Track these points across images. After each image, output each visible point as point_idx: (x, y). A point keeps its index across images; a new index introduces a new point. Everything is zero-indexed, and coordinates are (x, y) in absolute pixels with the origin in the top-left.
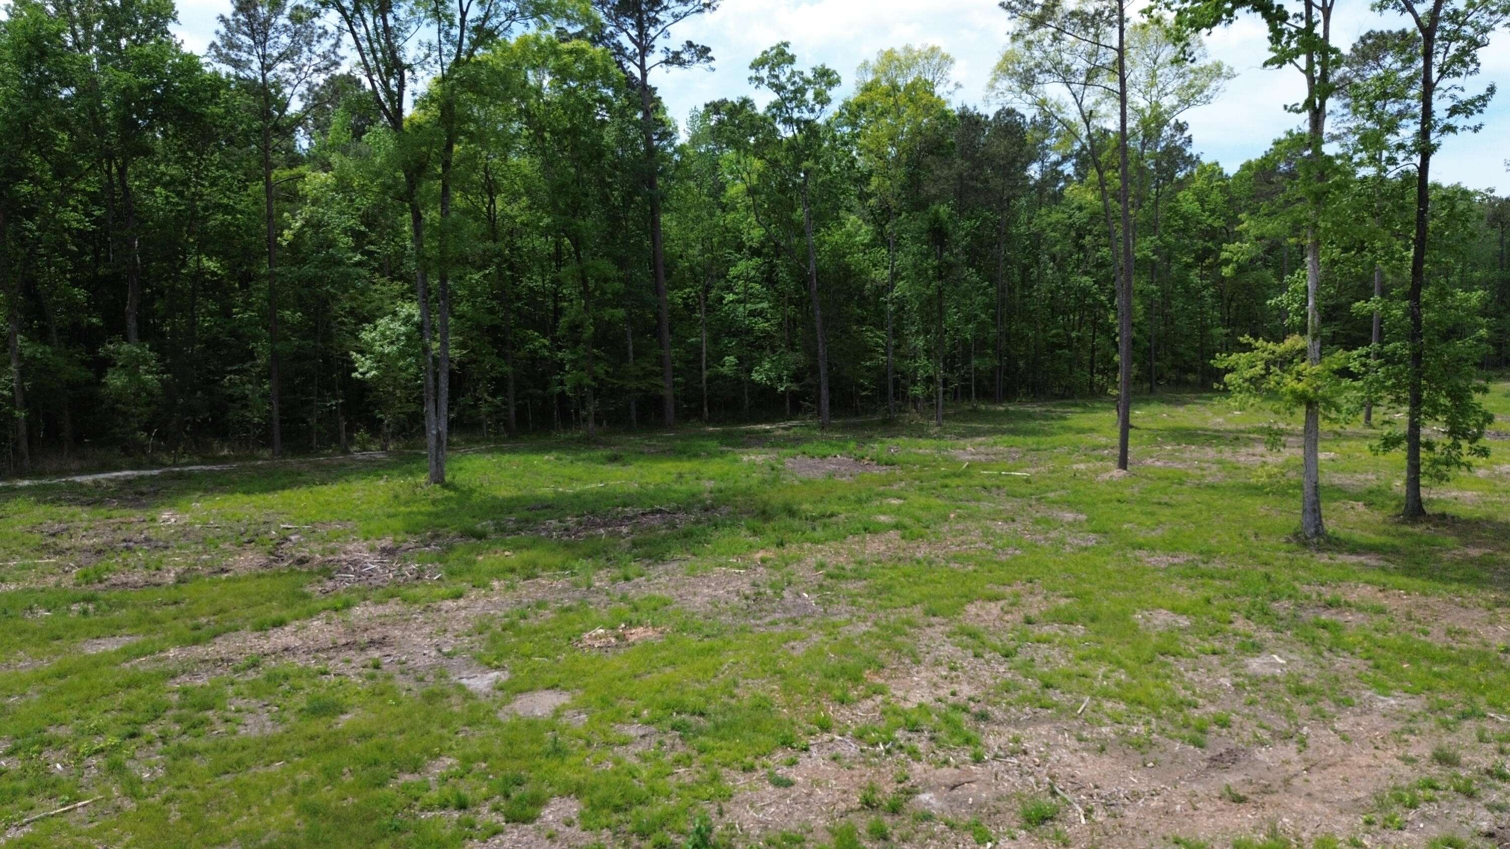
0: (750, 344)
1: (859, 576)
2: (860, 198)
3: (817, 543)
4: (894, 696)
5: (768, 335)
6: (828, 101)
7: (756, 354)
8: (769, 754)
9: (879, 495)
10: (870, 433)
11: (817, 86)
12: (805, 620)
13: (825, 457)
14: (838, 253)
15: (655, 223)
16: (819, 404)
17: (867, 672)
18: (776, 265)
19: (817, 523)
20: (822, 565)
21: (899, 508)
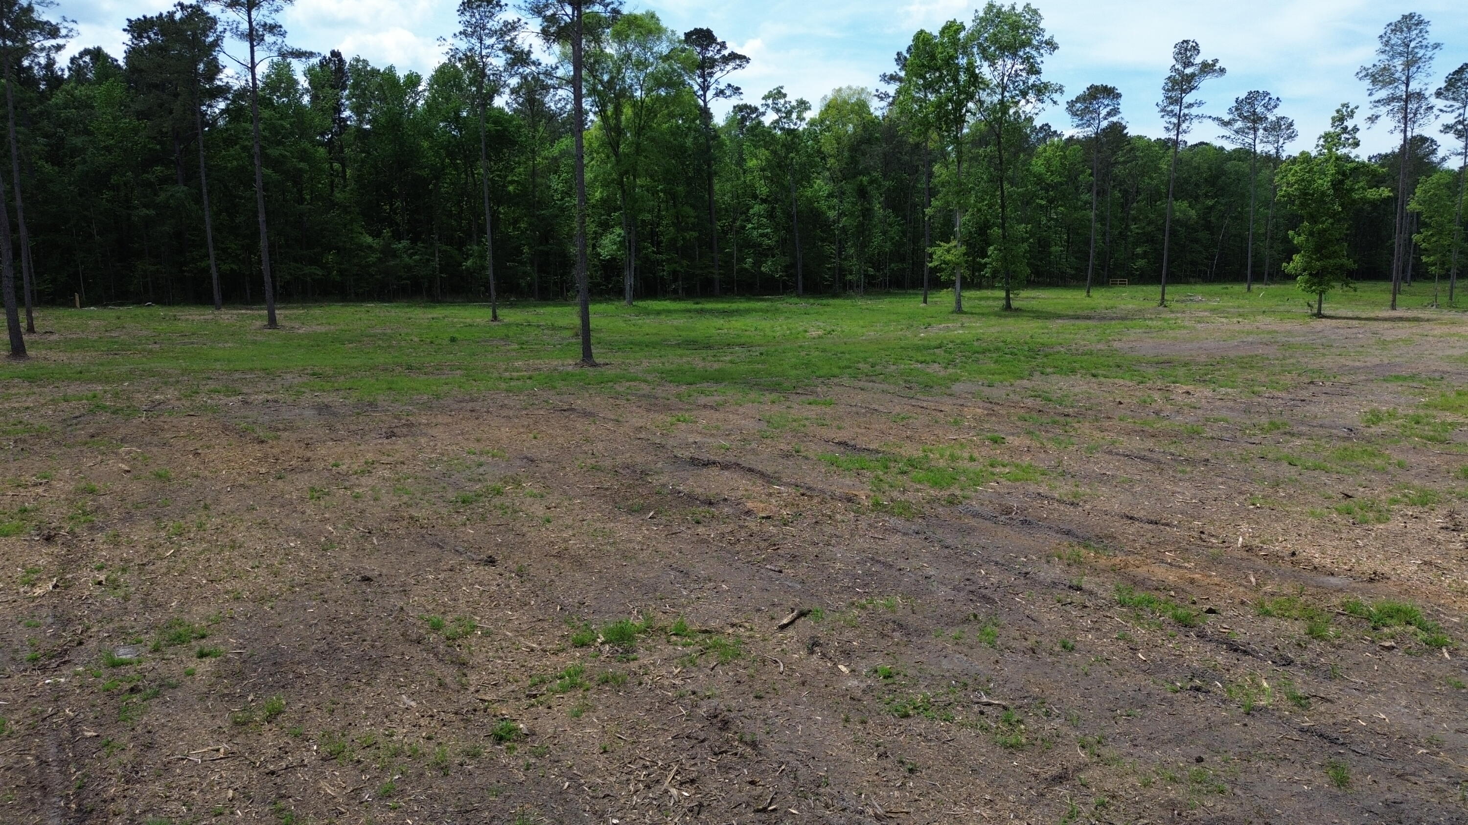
0: (760, 252)
6: (804, 119)
7: (764, 258)
11: (798, 110)
14: (810, 201)
15: (711, 185)
16: (797, 287)
18: (775, 208)
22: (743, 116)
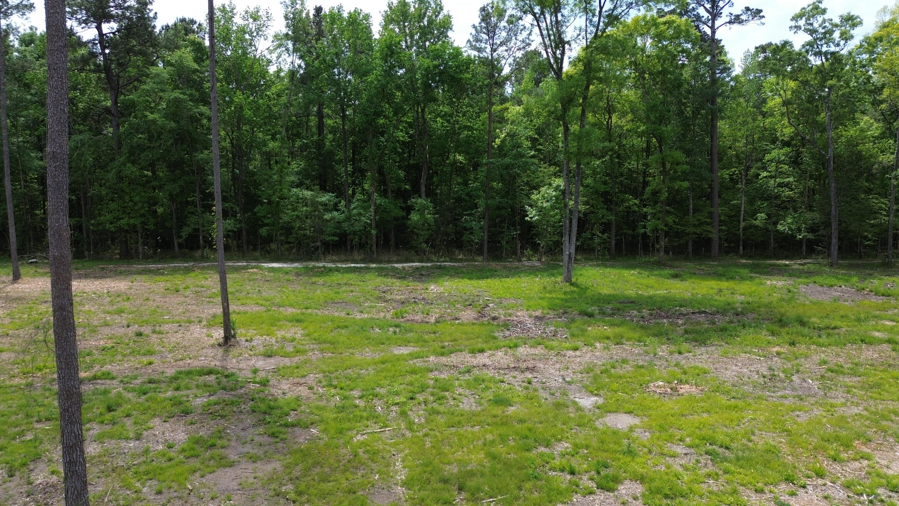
0: (778, 206)
1: (854, 373)
2: (873, 104)
3: (822, 347)
4: (878, 463)
5: (791, 200)
6: (852, 37)
7: (782, 213)
8: (776, 485)
9: (875, 317)
10: (871, 272)
11: (843, 28)
12: (808, 399)
13: (832, 286)
14: (852, 143)
15: (714, 127)
16: (829, 249)
17: (857, 442)
18: (802, 152)
19: (822, 332)
20: (825, 362)
21: (892, 328)
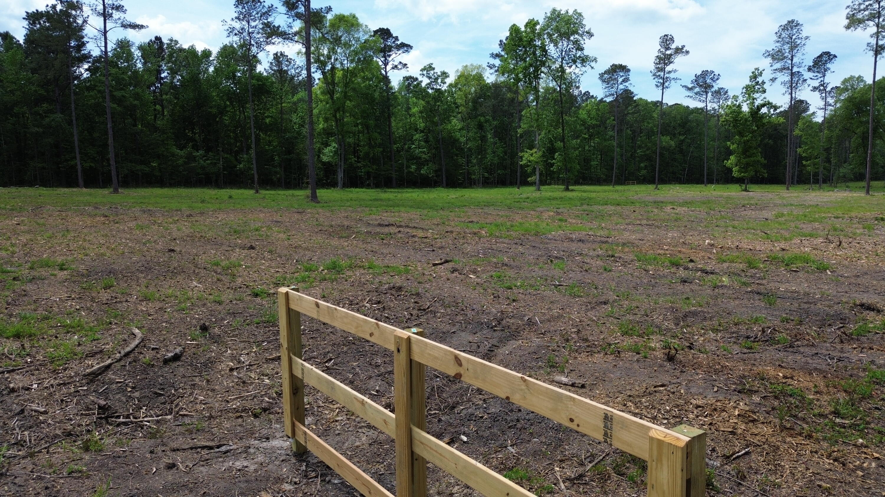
0: (420, 162)
5: (426, 160)
6: (445, 83)
7: (422, 165)
11: (442, 78)
14: (449, 132)
15: (390, 121)
16: (442, 184)
18: (429, 136)
22: (409, 83)
